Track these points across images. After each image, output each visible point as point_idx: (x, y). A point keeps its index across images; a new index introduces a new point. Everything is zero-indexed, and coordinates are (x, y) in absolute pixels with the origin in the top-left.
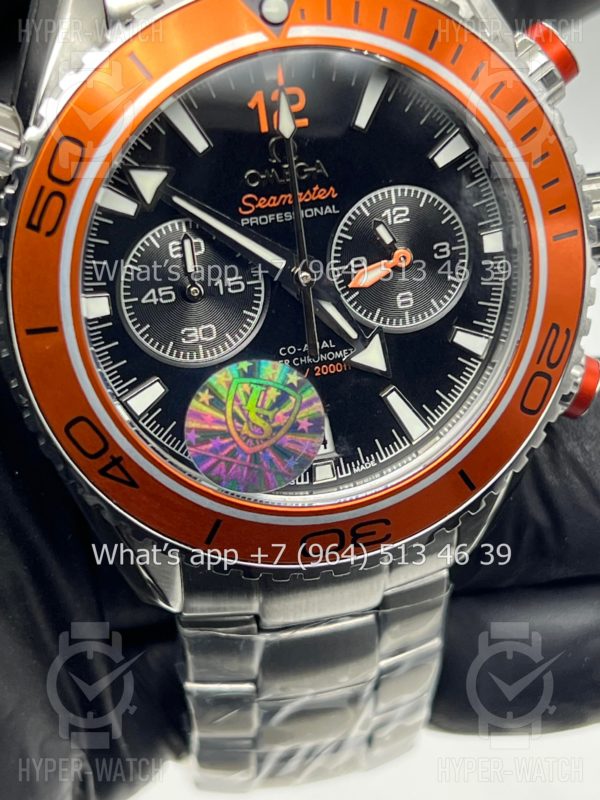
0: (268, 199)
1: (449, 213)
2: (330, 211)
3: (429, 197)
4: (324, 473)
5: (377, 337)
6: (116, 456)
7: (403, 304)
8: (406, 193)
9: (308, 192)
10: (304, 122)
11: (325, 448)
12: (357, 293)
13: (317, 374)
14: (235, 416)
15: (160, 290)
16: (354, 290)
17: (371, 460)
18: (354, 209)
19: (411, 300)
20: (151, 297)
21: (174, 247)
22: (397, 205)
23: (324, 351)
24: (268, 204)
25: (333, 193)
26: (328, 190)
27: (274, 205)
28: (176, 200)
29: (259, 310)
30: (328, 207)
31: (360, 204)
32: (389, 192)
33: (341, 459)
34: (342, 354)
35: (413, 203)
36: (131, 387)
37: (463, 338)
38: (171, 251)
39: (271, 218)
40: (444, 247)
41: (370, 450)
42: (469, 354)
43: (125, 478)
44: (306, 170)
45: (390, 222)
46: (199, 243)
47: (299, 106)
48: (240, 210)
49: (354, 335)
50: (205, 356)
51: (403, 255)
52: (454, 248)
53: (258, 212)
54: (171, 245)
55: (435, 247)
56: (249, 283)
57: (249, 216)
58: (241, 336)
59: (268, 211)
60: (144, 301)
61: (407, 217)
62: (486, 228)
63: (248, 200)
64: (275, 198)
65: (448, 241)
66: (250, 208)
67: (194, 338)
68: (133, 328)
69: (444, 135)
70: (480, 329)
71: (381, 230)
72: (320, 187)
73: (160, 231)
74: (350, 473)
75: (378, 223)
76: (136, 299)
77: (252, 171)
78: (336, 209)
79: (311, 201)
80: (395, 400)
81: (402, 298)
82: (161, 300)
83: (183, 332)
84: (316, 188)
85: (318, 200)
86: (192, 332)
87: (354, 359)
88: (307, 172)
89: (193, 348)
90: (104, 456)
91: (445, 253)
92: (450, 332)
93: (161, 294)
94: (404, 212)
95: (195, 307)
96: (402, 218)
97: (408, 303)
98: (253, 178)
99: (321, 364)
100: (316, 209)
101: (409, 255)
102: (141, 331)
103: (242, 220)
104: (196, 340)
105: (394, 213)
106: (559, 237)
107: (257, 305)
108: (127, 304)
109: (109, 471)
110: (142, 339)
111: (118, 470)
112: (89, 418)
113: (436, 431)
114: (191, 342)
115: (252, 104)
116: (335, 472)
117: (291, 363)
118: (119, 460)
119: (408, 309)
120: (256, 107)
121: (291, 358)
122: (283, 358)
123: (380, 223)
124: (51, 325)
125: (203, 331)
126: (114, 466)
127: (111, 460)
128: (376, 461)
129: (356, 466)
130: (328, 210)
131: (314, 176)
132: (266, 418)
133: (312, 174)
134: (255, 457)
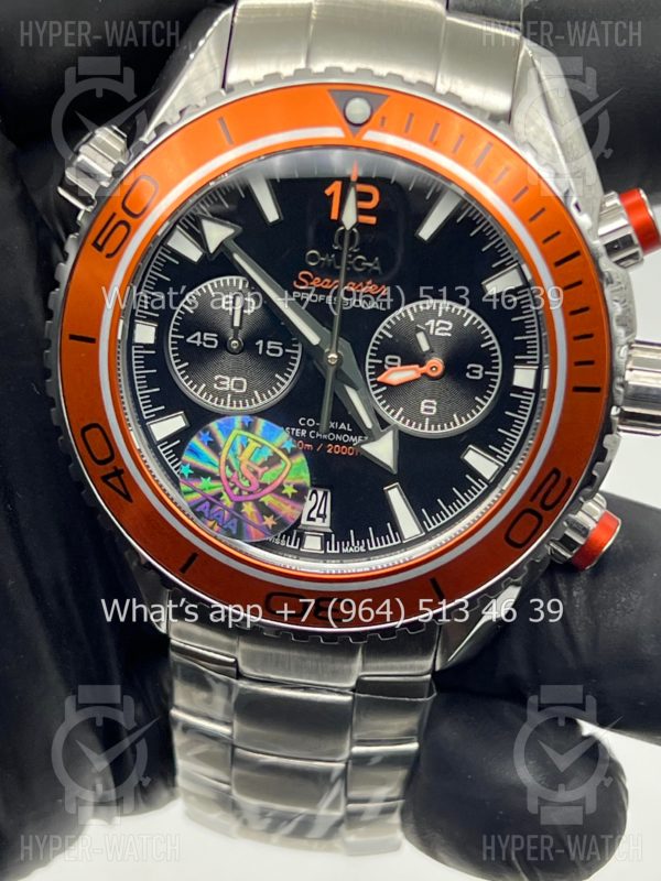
0: (322, 280)
1: (490, 339)
2: (377, 307)
3: (474, 319)
4: (313, 544)
5: (390, 433)
6: (119, 468)
7: (426, 410)
8: (453, 310)
9: (361, 284)
10: (372, 220)
11: (324, 521)
12: (384, 388)
13: (329, 451)
14: (228, 463)
15: (205, 334)
16: (381, 384)
17: (361, 544)
18: (401, 311)
19: (434, 408)
20: (196, 339)
21: (227, 299)
22: (440, 318)
23: (342, 432)
24: (322, 285)
26: (379, 287)
27: (327, 287)
28: (236, 257)
29: (291, 378)
30: (376, 303)
31: (407, 307)
32: (438, 304)
33: (333, 536)
34: (356, 440)
35: (458, 320)
36: (159, 415)
37: (473, 457)
39: (321, 298)
40: (478, 369)
41: (362, 536)
42: (477, 475)
43: (122, 490)
44: (364, 264)
45: (431, 332)
46: (250, 303)
47: (371, 205)
48: (295, 283)
49: (369, 425)
50: (232, 405)
51: (436, 364)
52: (487, 373)
54: (225, 297)
55: (469, 366)
56: (287, 351)
57: (301, 291)
58: (268, 396)
59: (320, 291)
60: (189, 340)
61: (449, 332)
62: (523, 362)
63: (304, 276)
64: (328, 281)
65: (483, 365)
66: (304, 284)
67: (225, 386)
68: (174, 362)
69: (503, 267)
70: (494, 454)
71: (421, 337)
72: (373, 283)
73: (218, 282)
74: (338, 551)
75: (418, 330)
76: (183, 337)
77: (315, 252)
78: (383, 307)
79: (362, 292)
80: (395, 496)
81: (426, 404)
82: (204, 344)
83: (216, 378)
84: (370, 282)
85: (368, 293)
86: (225, 380)
87: (365, 447)
88: (363, 266)
89: (223, 395)
90: (108, 465)
91: (477, 375)
92: (464, 449)
93: (205, 338)
94: (447, 326)
95: (232, 358)
96: (445, 331)
97: (431, 410)
98: (313, 258)
99: (334, 442)
100: (364, 302)
101: (441, 368)
102: (180, 367)
103: (294, 293)
104: (227, 389)
105: (438, 324)
106: (577, 389)
107: (290, 373)
108: (173, 339)
109: (110, 480)
110: (179, 374)
111: (118, 481)
112: (104, 427)
113: (428, 536)
114: (221, 389)
115: (328, 192)
116: (324, 547)
117: (307, 434)
118: (120, 472)
119: (429, 416)
120: (332, 195)
121: (308, 429)
122: (302, 428)
123: (422, 330)
124: (90, 336)
125: (235, 382)
126: (116, 477)
127: (113, 471)
128: (366, 547)
129: (346, 546)
130: (375, 305)
131: (370, 271)
132: (255, 473)
133: (368, 267)
134: (238, 505)
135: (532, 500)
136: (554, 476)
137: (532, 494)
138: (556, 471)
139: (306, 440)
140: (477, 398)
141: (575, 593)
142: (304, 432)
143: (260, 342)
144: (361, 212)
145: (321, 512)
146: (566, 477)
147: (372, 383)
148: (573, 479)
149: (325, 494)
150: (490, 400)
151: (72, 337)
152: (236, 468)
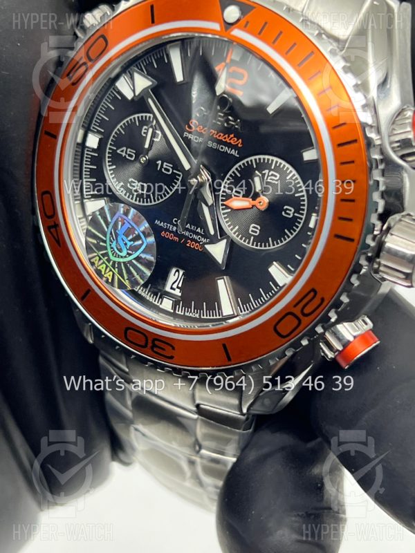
0: (203, 128)
1: (302, 191)
2: (234, 153)
3: (294, 175)
4: (167, 304)
5: (225, 241)
6: (56, 223)
7: (252, 231)
8: (282, 166)
9: (227, 136)
10: (240, 93)
12: (230, 210)
13: (188, 245)
15: (129, 150)
16: (227, 207)
17: (197, 312)
18: (249, 159)
19: (258, 232)
20: (123, 151)
21: (145, 129)
22: (273, 170)
23: (198, 234)
24: (203, 131)
25: (240, 143)
26: (238, 140)
27: (205, 133)
28: (150, 101)
29: (173, 190)
30: (233, 150)
31: (253, 158)
32: (273, 160)
33: (181, 303)
35: (283, 174)
37: (276, 271)
38: (143, 131)
39: (200, 140)
40: (290, 210)
41: (199, 307)
42: (276, 284)
43: (56, 238)
44: (230, 122)
46: (158, 134)
47: (242, 83)
48: (187, 127)
49: (212, 232)
50: (136, 200)
51: (264, 201)
53: (195, 133)
54: (144, 127)
55: (285, 207)
56: (175, 171)
57: (189, 133)
59: (201, 135)
60: (118, 151)
63: (193, 123)
64: (207, 130)
65: (294, 208)
66: (192, 128)
68: (108, 164)
70: (290, 271)
71: (257, 180)
72: (234, 137)
73: (142, 116)
74: (183, 314)
75: (256, 175)
76: (115, 148)
77: (202, 108)
78: (238, 154)
79: (226, 142)
80: (222, 286)
81: (254, 227)
82: (127, 156)
84: (232, 136)
85: (230, 143)
87: (206, 246)
88: (231, 124)
90: (52, 220)
91: (289, 214)
92: (269, 263)
93: (128, 152)
97: (256, 232)
98: (200, 112)
99: (192, 240)
101: (266, 204)
102: (111, 168)
103: (185, 133)
105: (270, 174)
106: (337, 236)
107: (174, 187)
108: (110, 149)
109: (52, 230)
110: (109, 173)
112: (52, 195)
115: (217, 68)
116: (174, 307)
117: (177, 230)
119: (254, 236)
122: (174, 225)
123: (258, 176)
126: (54, 228)
127: (53, 224)
128: (200, 316)
129: (188, 311)
130: (233, 152)
131: (233, 128)
135: (295, 306)
136: (313, 293)
137: (295, 303)
138: (314, 291)
139: (176, 234)
140: (286, 231)
142: (175, 229)
143: (159, 162)
147: (222, 205)
148: (326, 299)
150: (295, 234)
151: (46, 133)
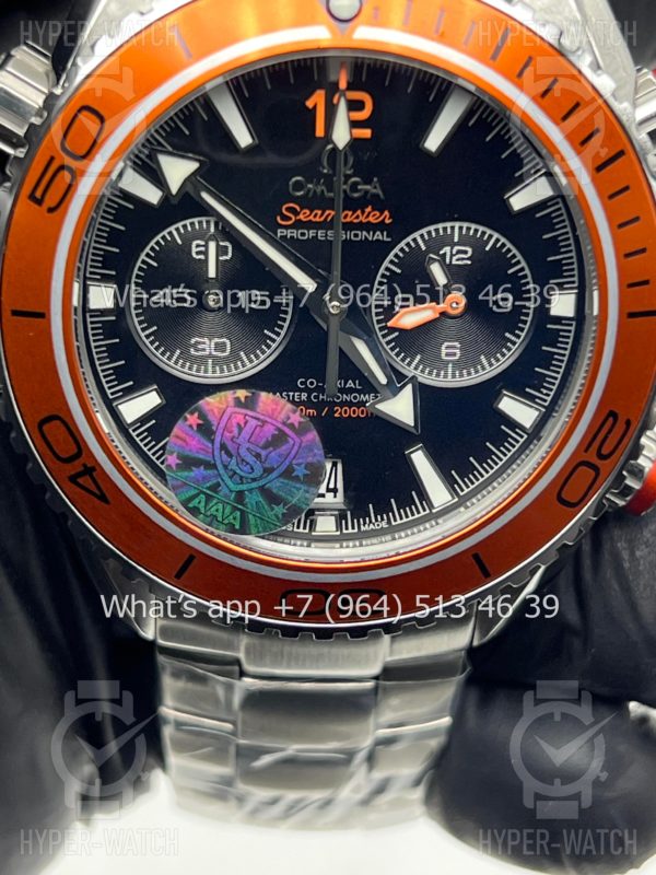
0: (311, 212)
1: (519, 262)
2: (381, 238)
3: (498, 240)
4: (326, 524)
5: (409, 387)
6: (88, 465)
7: (447, 355)
8: (472, 232)
9: (359, 212)
10: (366, 133)
11: (335, 496)
12: (397, 334)
13: (336, 415)
15: (176, 290)
16: (393, 330)
17: (382, 519)
18: (409, 239)
19: (458, 351)
21: (198, 246)
22: (458, 244)
23: (350, 391)
24: (311, 218)
25: (387, 217)
26: (382, 213)
27: (317, 219)
28: (205, 196)
29: (283, 333)
30: (378, 233)
31: (416, 235)
32: (453, 228)
34: (369, 399)
35: (477, 244)
36: (128, 392)
37: (510, 405)
38: (194, 250)
39: (312, 233)
40: (506, 300)
41: (383, 509)
42: (514, 425)
43: (96, 491)
44: (359, 187)
45: (448, 261)
46: (226, 247)
47: (364, 114)
48: (278, 218)
49: (383, 380)
50: (214, 372)
51: (457, 301)
52: (517, 303)
53: (298, 225)
54: (195, 243)
55: (495, 298)
56: (276, 300)
57: (286, 227)
58: (257, 357)
59: (309, 225)
61: (468, 259)
62: (558, 286)
63: (288, 209)
64: (319, 212)
65: (512, 294)
66: (289, 219)
67: (204, 350)
68: (139, 328)
69: (526, 176)
70: (532, 398)
71: (436, 269)
72: (373, 210)
73: (184, 226)
74: (356, 530)
75: (432, 261)
77: (299, 178)
78: (388, 236)
79: (360, 222)
80: (420, 460)
81: (448, 348)
82: (174, 301)
83: (193, 341)
84: (369, 209)
85: (369, 222)
86: (204, 343)
87: (378, 406)
88: (360, 190)
89: (202, 361)
90: (76, 462)
91: (506, 307)
92: (498, 396)
93: (175, 295)
94: (466, 252)
95: (210, 316)
96: (463, 259)
97: (455, 354)
98: (298, 186)
99: (342, 404)
100: (364, 233)
101: (463, 302)
102: (147, 332)
103: (279, 231)
104: (207, 353)
105: (454, 252)
106: (632, 315)
107: (281, 327)
108: (136, 300)
109: (80, 480)
110: (147, 342)
111: (90, 481)
112: (66, 419)
113: (462, 502)
114: (200, 353)
115: (309, 104)
116: (339, 526)
117: (309, 397)
118: (92, 469)
119: (452, 361)
120: (315, 107)
121: (310, 391)
122: (301, 390)
123: (435, 260)
124: (38, 311)
125: (216, 344)
126: (86, 476)
127: (82, 468)
128: (389, 522)
129: (365, 523)
130: (378, 236)
132: (258, 456)
133: (366, 192)
134: (240, 496)
135: (586, 451)
136: (611, 419)
137: (586, 444)
138: (613, 414)
139: (308, 404)
140: (507, 335)
141: (638, 554)
142: (304, 396)
143: (243, 293)
144: (354, 124)
145: (332, 486)
146: (625, 418)
147: (381, 329)
148: (632, 419)
149: (335, 465)
150: (523, 335)
151: (15, 313)
152: (233, 452)
